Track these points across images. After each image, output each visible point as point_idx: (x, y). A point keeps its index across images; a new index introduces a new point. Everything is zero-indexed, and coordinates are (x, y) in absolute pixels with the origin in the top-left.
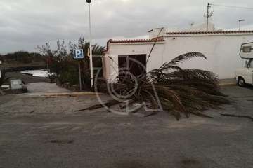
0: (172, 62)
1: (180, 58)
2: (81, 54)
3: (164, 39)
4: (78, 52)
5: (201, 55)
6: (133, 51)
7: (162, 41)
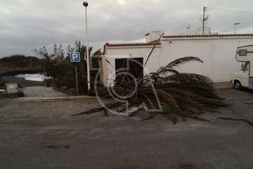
1: (177, 62)
2: (78, 58)
3: (161, 42)
4: (75, 56)
6: (130, 55)
7: (158, 44)
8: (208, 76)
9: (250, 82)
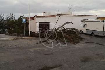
0: (63, 25)
2: (25, 21)
3: (56, 16)
4: (24, 20)
5: (71, 23)
6: (45, 21)
7: (55, 17)
8: (77, 29)
9: (86, 31)
